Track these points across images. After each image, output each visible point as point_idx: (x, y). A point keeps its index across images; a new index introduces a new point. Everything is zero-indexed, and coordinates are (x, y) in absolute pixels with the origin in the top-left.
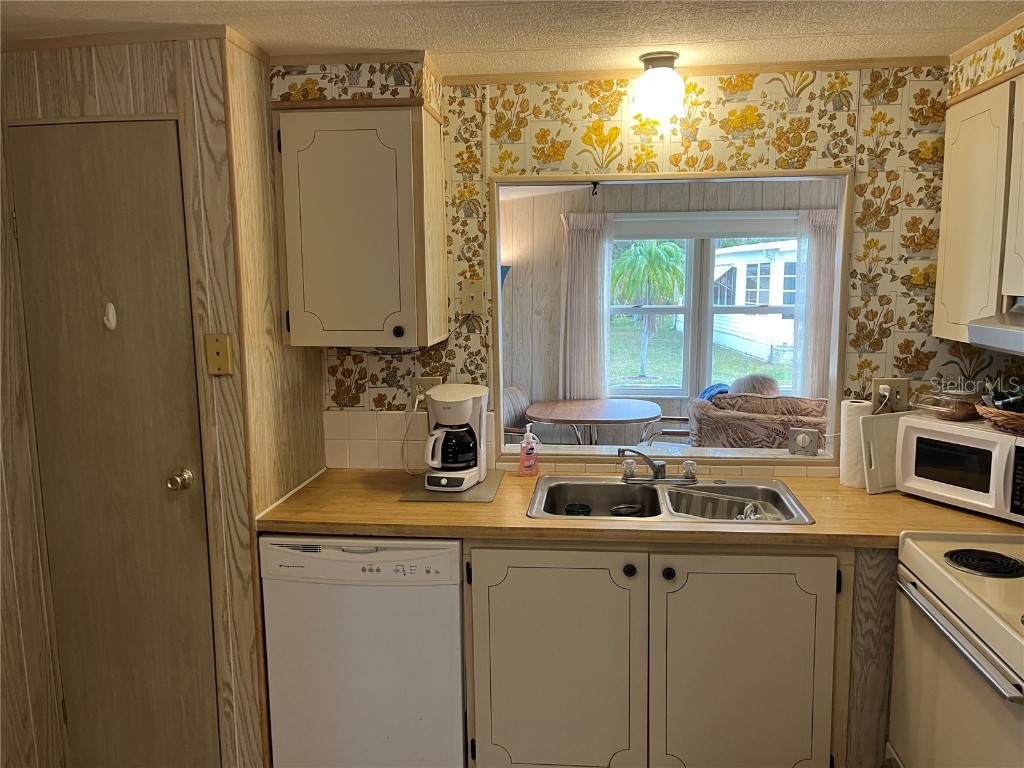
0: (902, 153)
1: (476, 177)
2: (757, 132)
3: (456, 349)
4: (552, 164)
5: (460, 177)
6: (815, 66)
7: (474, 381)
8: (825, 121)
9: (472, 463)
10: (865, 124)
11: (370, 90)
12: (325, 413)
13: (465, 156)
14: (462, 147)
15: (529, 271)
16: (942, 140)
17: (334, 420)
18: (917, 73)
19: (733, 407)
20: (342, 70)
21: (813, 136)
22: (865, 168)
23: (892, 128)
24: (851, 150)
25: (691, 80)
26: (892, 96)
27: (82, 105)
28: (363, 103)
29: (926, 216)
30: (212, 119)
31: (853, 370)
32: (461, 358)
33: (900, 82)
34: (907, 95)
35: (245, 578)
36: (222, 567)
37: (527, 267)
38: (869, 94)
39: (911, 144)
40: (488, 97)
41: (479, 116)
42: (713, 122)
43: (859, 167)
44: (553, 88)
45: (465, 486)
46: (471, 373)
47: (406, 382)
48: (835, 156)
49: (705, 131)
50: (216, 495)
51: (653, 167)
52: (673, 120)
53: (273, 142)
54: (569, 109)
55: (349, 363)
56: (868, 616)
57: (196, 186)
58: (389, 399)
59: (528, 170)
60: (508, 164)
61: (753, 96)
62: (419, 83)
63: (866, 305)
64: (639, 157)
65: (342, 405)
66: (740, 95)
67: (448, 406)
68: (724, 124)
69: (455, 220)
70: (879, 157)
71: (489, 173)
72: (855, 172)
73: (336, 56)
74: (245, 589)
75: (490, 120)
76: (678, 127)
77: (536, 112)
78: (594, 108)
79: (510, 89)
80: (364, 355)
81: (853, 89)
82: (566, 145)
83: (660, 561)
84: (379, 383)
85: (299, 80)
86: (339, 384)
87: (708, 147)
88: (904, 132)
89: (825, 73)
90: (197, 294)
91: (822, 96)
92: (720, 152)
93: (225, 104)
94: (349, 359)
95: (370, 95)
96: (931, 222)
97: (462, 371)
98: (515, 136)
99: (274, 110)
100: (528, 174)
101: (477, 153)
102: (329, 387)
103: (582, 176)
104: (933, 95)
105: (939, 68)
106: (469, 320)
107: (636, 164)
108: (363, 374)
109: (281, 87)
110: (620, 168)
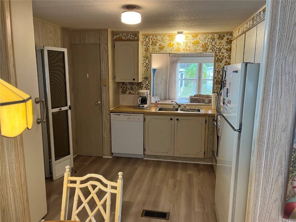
0: (224, 49)
1: (148, 52)
2: (198, 45)
3: (144, 84)
4: (162, 50)
5: (145, 52)
6: (209, 33)
7: (147, 89)
8: (211, 43)
9: (146, 104)
10: (218, 44)
11: (130, 38)
12: (120, 95)
13: (146, 48)
14: (146, 47)
15: (161, 70)
16: (231, 47)
17: (121, 96)
18: (227, 35)
19: (197, 97)
20: (125, 34)
21: (208, 46)
22: (218, 52)
23: (222, 45)
24: (215, 48)
25: (187, 35)
26: (222, 39)
27: (84, 41)
28: (129, 40)
29: (228, 60)
30: (105, 44)
31: (215, 88)
32: (144, 85)
33: (224, 36)
34: (225, 39)
35: (108, 120)
36: (104, 118)
37: (161, 69)
38: (218, 38)
39: (226, 47)
40: (150, 38)
41: (149, 41)
42: (191, 43)
43: (217, 52)
44: (162, 36)
45: (145, 107)
46: (146, 88)
47: (134, 90)
48: (212, 49)
49: (189, 44)
50: (104, 106)
51: (180, 51)
52: (184, 42)
53: (114, 46)
54: (165, 40)
55: (124, 86)
56: (211, 128)
57: (102, 55)
58: (131, 93)
59: (157, 51)
60: (154, 50)
61: (198, 38)
62: (138, 37)
63: (218, 76)
64: (177, 49)
65: (123, 94)
66: (195, 38)
67: (142, 93)
68: (193, 43)
69: (144, 60)
70: (220, 50)
71: (150, 52)
72: (216, 52)
73: (125, 32)
74: (108, 121)
75: (151, 42)
76: (184, 44)
77: (159, 41)
78: (169, 40)
79: (155, 36)
80: (127, 84)
81: (215, 37)
82: (164, 47)
83: (176, 118)
84: (130, 90)
85: (118, 36)
86: (123, 90)
87: (190, 47)
88: (225, 45)
89: (211, 35)
90: (102, 72)
91: (210, 39)
92: (192, 48)
93: (108, 41)
94: (124, 85)
95: (130, 39)
96: (229, 61)
97: (145, 88)
98: (155, 45)
99: (114, 41)
100: (157, 52)
101: (148, 48)
102: (121, 90)
103: (167, 52)
104: (230, 39)
105: (231, 34)
106: (146, 78)
107: (177, 50)
108: (127, 88)
109: (115, 37)
110: (174, 51)
